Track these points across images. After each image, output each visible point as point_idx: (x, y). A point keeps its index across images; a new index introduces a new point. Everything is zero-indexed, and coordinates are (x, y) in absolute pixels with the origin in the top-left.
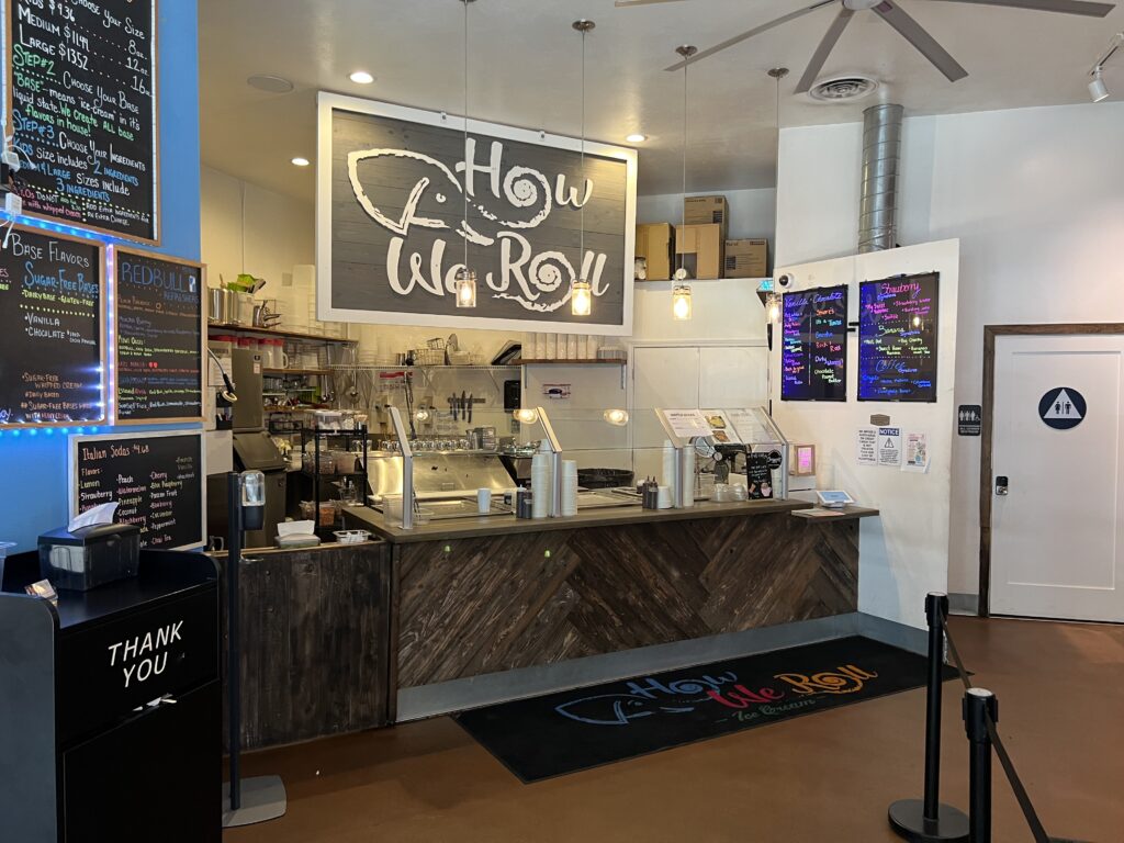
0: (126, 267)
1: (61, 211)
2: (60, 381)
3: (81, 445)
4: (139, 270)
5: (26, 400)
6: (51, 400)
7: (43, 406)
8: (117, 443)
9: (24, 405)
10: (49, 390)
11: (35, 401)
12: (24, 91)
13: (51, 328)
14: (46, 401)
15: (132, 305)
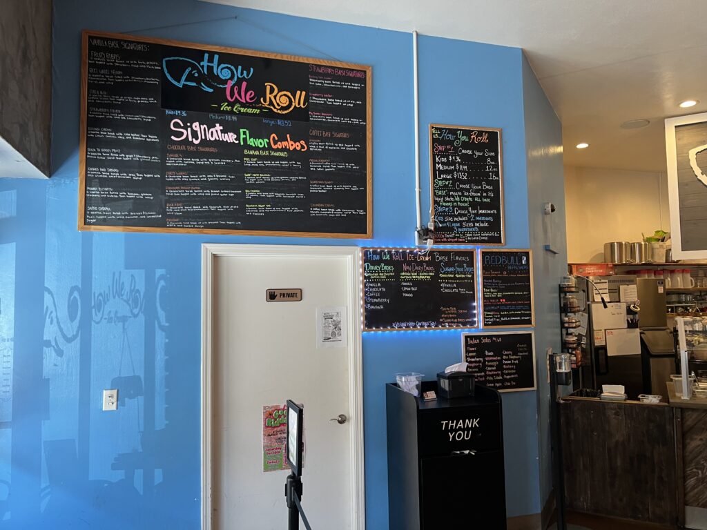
0: (487, 258)
1: (456, 240)
2: (457, 310)
3: (466, 337)
4: (494, 258)
5: (442, 318)
6: (453, 318)
7: (449, 320)
8: (485, 337)
9: (441, 320)
10: (452, 314)
11: (446, 318)
12: (439, 196)
13: (452, 288)
14: (450, 318)
15: (490, 274)
